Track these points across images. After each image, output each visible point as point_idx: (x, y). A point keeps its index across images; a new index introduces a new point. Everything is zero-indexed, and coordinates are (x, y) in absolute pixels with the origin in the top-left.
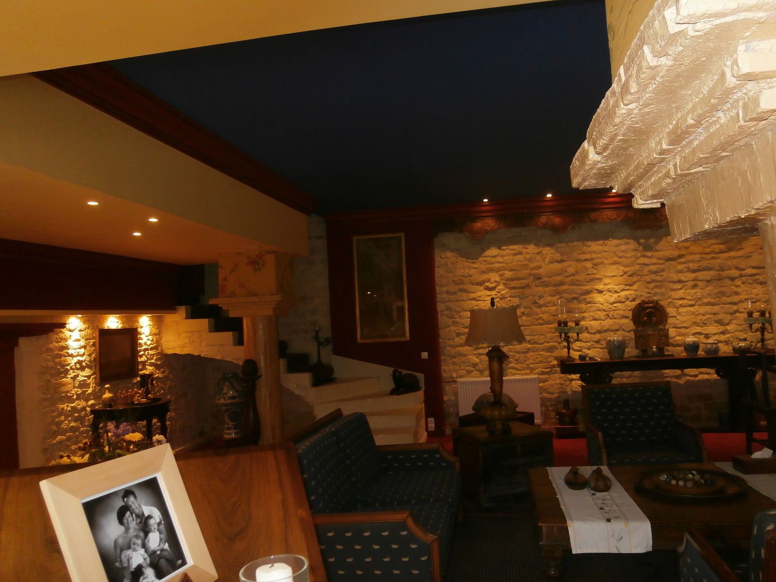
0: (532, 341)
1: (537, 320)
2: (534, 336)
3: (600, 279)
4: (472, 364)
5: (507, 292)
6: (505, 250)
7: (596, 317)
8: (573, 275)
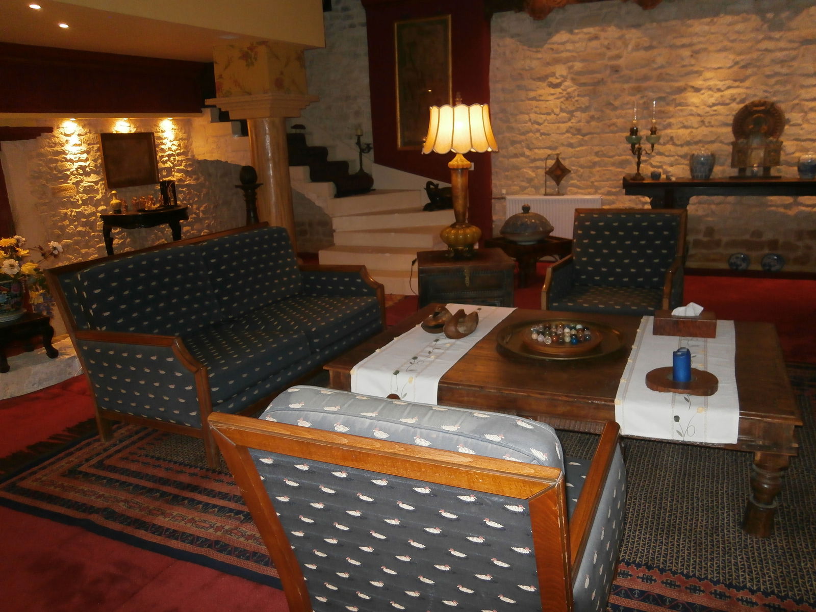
0: (601, 153)
1: (609, 126)
2: (604, 146)
3: (699, 73)
4: (527, 179)
5: (575, 90)
6: (577, 34)
7: (686, 124)
8: (662, 67)
